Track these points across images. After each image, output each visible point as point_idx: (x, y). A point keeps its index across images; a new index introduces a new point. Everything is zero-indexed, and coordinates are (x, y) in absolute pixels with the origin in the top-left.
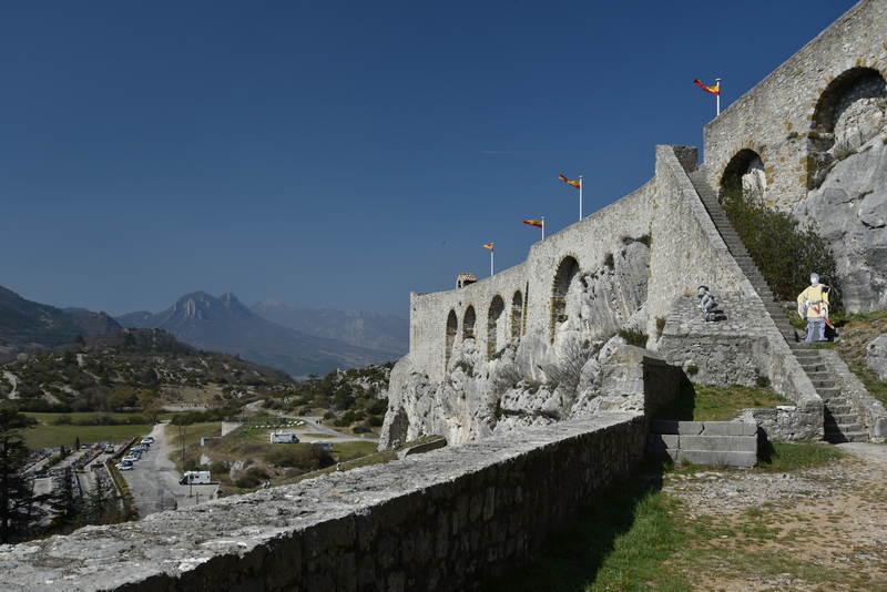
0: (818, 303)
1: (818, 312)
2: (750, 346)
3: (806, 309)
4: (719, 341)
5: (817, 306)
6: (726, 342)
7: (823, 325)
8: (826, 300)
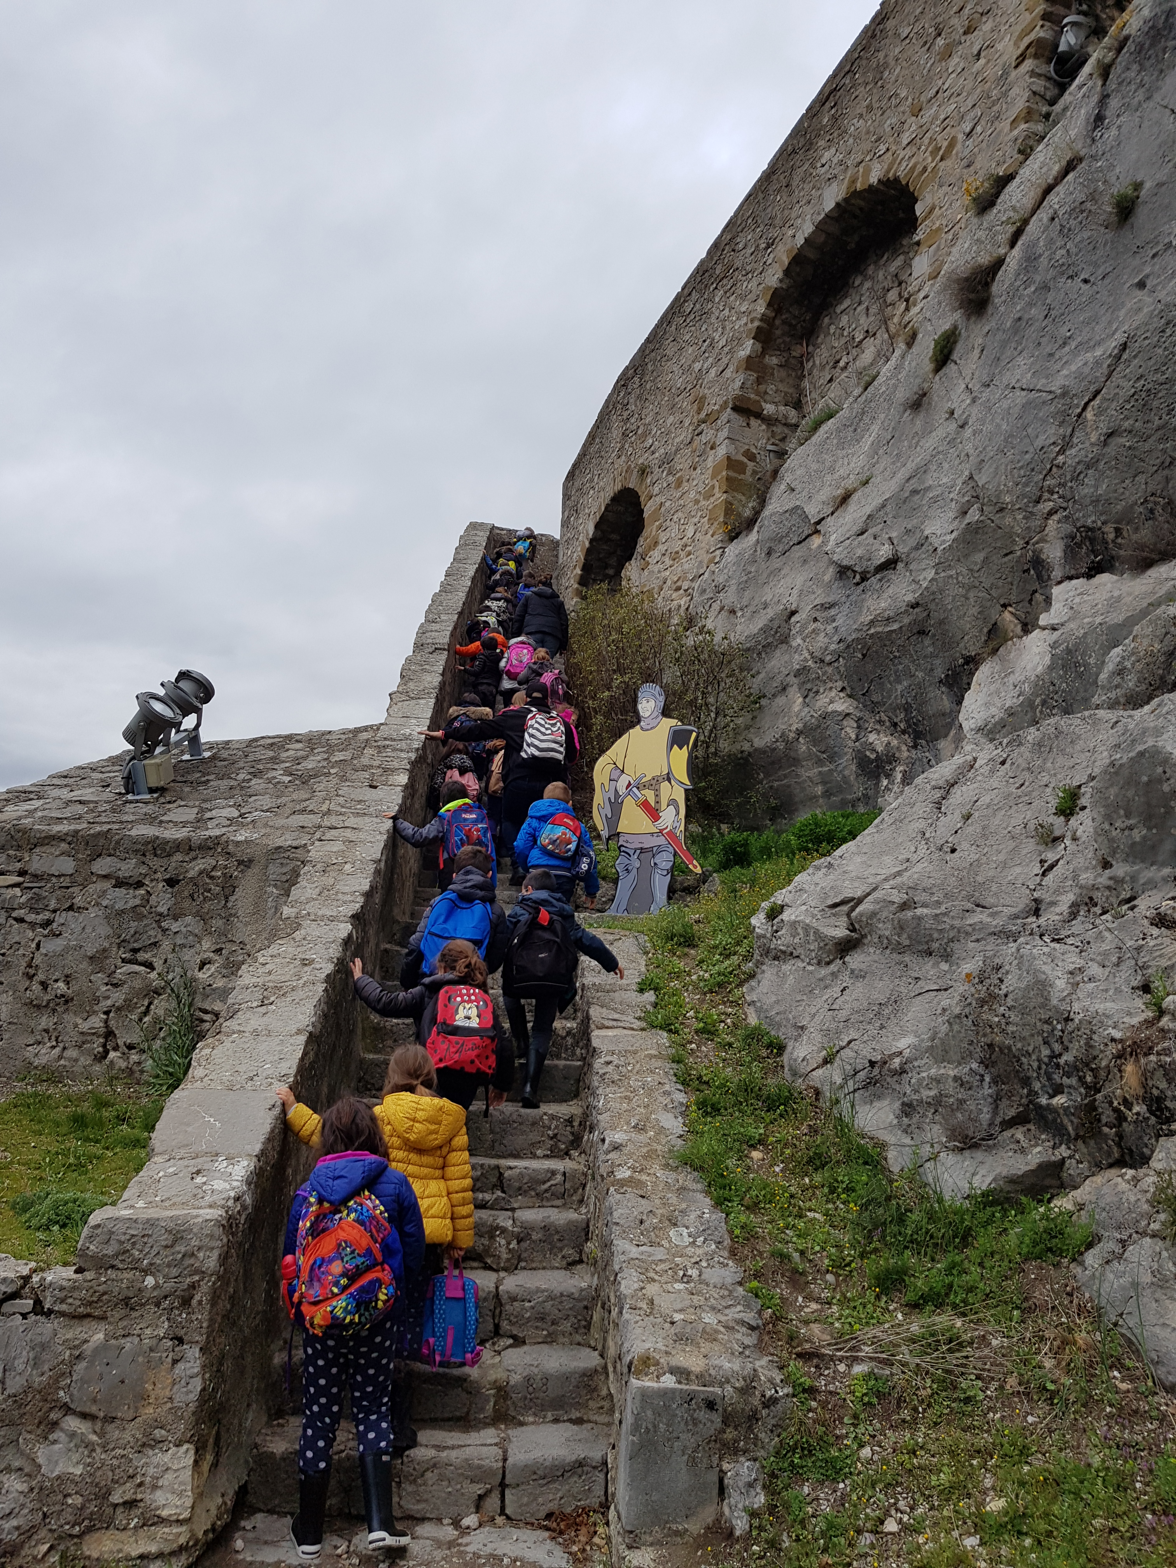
0: (654, 784)
1: (653, 813)
2: (229, 887)
3: (616, 805)
4: (102, 866)
5: (650, 796)
6: (128, 868)
7: (665, 861)
8: (681, 773)
